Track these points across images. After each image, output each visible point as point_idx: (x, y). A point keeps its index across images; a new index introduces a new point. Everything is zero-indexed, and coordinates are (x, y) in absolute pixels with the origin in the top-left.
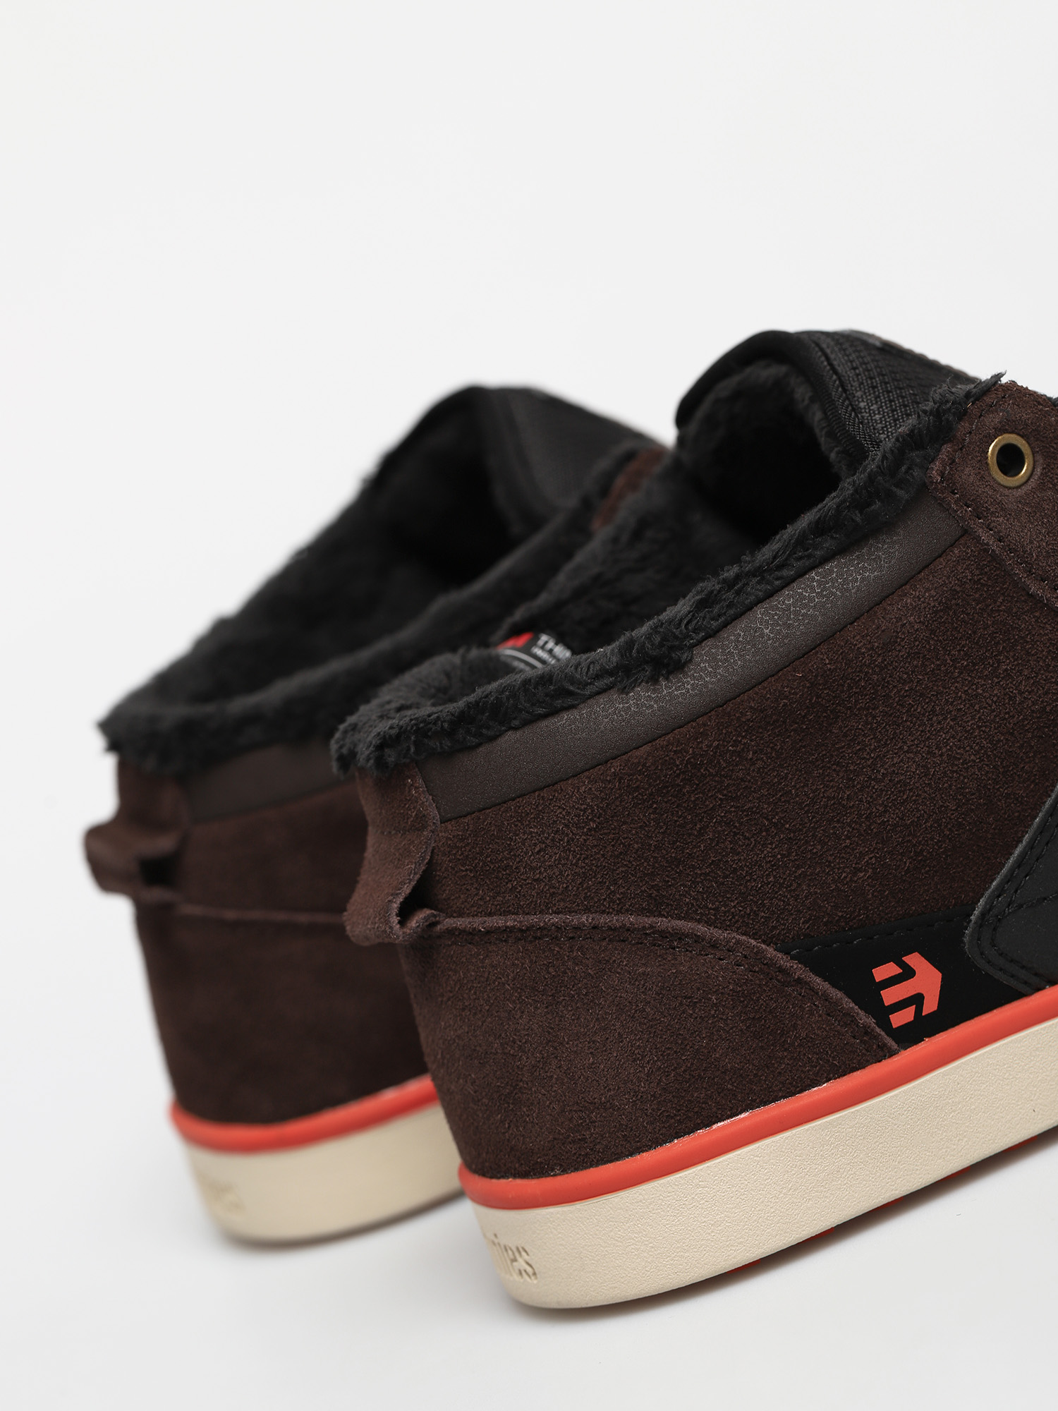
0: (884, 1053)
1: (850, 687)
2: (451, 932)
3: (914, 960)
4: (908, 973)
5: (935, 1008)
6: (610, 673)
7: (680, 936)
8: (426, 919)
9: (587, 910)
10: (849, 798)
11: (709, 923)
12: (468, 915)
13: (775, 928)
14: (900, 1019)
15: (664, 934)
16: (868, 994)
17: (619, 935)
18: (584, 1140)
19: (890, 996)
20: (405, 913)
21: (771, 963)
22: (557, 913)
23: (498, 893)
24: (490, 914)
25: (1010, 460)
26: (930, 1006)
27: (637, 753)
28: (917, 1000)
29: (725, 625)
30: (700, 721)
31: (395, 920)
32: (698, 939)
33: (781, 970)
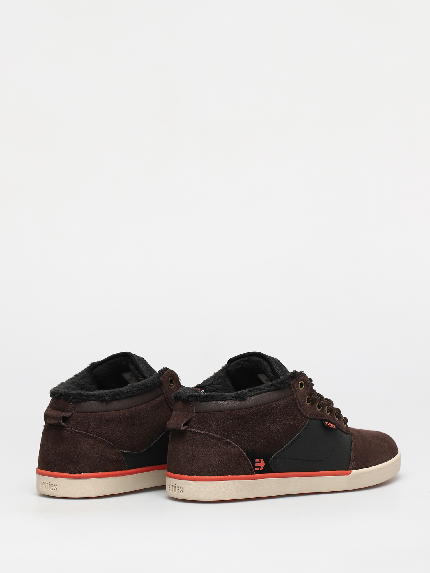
0: (253, 474)
1: (269, 412)
2: (190, 431)
3: (262, 460)
4: (260, 462)
5: (262, 469)
6: (232, 397)
7: (230, 443)
8: (187, 427)
9: (216, 434)
10: (263, 430)
11: (234, 443)
12: (194, 429)
13: (244, 447)
14: (257, 469)
15: (227, 442)
16: (254, 463)
17: (220, 440)
18: (202, 471)
19: (257, 465)
20: (184, 425)
21: (242, 452)
22: (211, 433)
23: (202, 427)
24: (199, 430)
25: (301, 385)
26: (261, 469)
27: (234, 411)
28: (260, 467)
29: (253, 396)
30: (245, 409)
31: (182, 426)
32: (232, 444)
33: (243, 454)
